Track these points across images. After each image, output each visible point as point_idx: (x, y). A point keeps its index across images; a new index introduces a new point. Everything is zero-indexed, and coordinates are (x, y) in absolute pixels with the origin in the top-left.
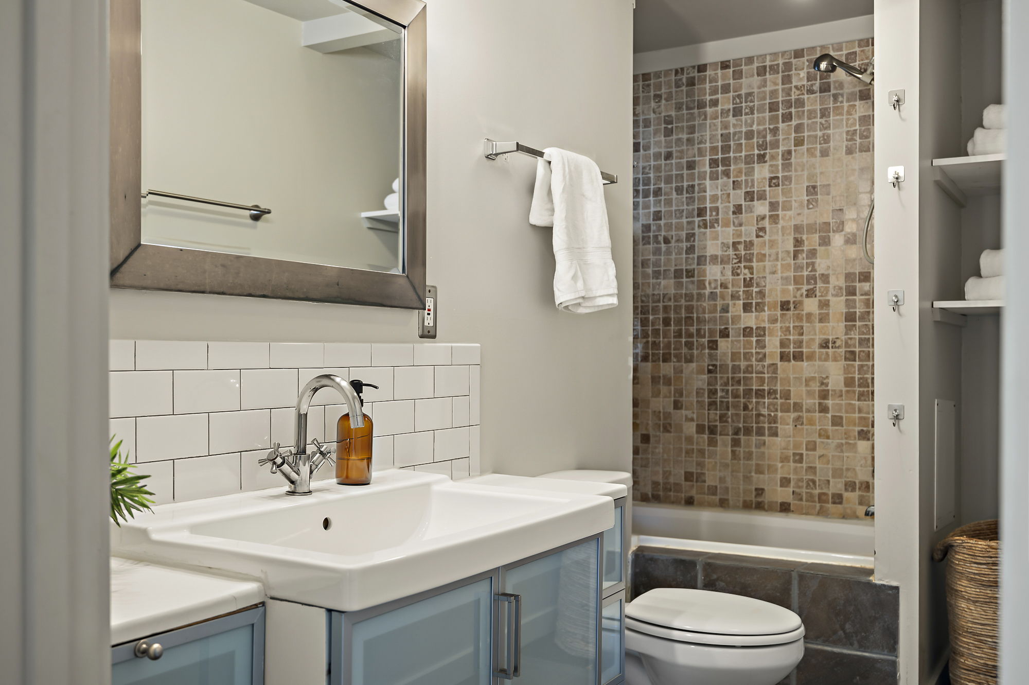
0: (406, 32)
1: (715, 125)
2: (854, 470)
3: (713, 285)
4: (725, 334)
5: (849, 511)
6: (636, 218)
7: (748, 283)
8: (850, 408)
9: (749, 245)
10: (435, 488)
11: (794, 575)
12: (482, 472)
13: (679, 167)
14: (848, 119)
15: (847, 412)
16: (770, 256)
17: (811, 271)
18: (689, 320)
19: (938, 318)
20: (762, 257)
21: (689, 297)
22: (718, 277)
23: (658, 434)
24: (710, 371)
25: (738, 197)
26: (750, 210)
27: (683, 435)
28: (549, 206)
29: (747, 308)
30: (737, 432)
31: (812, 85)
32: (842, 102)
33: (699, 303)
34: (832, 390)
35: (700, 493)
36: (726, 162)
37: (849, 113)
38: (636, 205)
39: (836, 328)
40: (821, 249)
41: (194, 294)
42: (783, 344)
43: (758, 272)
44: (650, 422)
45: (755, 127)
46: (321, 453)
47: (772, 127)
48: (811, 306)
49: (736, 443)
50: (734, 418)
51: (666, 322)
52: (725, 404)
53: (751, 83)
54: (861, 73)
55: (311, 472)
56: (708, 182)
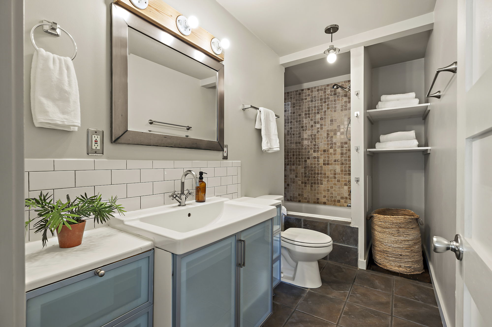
0: (218, 73)
1: (306, 105)
2: (343, 193)
3: (305, 146)
4: (309, 158)
5: (342, 205)
6: (285, 129)
7: (315, 145)
8: (342, 178)
9: (315, 135)
10: (225, 203)
11: (328, 223)
12: (242, 196)
13: (297, 115)
14: (341, 102)
15: (341, 179)
16: (320, 138)
17: (331, 142)
18: (299, 155)
19: (368, 154)
20: (318, 138)
21: (299, 149)
22: (307, 144)
23: (291, 184)
24: (305, 168)
25: (312, 123)
26: (315, 126)
27: (298, 184)
28: (260, 123)
29: (314, 151)
30: (312, 184)
31: (331, 93)
32: (340, 98)
33: (302, 150)
34: (337, 173)
35: (302, 199)
36: (309, 114)
37: (341, 100)
38: (285, 126)
39: (338, 157)
40: (334, 136)
41: (148, 146)
42: (324, 161)
43: (317, 142)
44: (289, 181)
45: (316, 105)
46: (189, 193)
47: (321, 105)
48: (331, 151)
49: (312, 186)
50: (311, 180)
51: (293, 155)
52: (309, 176)
53: (315, 93)
54: (346, 89)
55: (186, 199)
56: (304, 119)
